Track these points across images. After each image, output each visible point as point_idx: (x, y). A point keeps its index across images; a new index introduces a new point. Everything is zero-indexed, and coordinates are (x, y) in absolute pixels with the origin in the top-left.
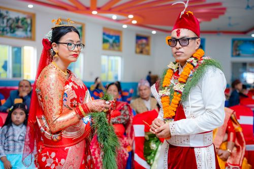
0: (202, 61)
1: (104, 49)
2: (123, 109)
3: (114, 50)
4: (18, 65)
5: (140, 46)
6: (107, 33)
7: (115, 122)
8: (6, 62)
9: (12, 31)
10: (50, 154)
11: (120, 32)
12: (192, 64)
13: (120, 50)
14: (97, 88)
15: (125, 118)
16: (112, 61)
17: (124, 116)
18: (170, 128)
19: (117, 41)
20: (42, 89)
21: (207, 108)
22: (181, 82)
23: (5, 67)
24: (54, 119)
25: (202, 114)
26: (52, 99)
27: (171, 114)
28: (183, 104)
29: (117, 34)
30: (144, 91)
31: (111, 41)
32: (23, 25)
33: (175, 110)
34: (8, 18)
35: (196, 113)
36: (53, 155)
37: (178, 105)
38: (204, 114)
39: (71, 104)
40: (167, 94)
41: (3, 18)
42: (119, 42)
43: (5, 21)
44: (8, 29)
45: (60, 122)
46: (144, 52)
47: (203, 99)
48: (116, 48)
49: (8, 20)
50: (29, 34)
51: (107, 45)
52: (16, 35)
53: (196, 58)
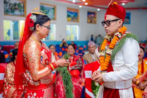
0: (124, 35)
1: (68, 21)
2: (78, 60)
3: (74, 21)
4: (17, 32)
5: (90, 19)
6: (70, 11)
7: (74, 69)
8: (9, 31)
9: (12, 11)
10: (33, 94)
11: (78, 10)
12: (118, 37)
13: (78, 21)
14: (63, 45)
15: (79, 65)
16: (73, 28)
17: (79, 64)
18: (103, 77)
19: (76, 16)
20: (27, 54)
21: (126, 65)
22: (110, 48)
23: (9, 33)
24: (35, 73)
25: (123, 69)
26: (34, 60)
27: (105, 68)
28: (112, 62)
29: (76, 12)
30: (92, 48)
31: (72, 16)
32: (19, 7)
33: (107, 66)
34: (10, 3)
35: (120, 68)
36: (35, 94)
37: (109, 62)
38: (124, 69)
39: (45, 62)
40: (103, 55)
41: (7, 4)
42: (77, 16)
43: (8, 5)
44: (10, 10)
45: (39, 75)
46: (93, 22)
47: (124, 59)
48: (76, 20)
49: (10, 5)
50: (22, 13)
51: (70, 19)
52: (15, 14)
53: (120, 33)
